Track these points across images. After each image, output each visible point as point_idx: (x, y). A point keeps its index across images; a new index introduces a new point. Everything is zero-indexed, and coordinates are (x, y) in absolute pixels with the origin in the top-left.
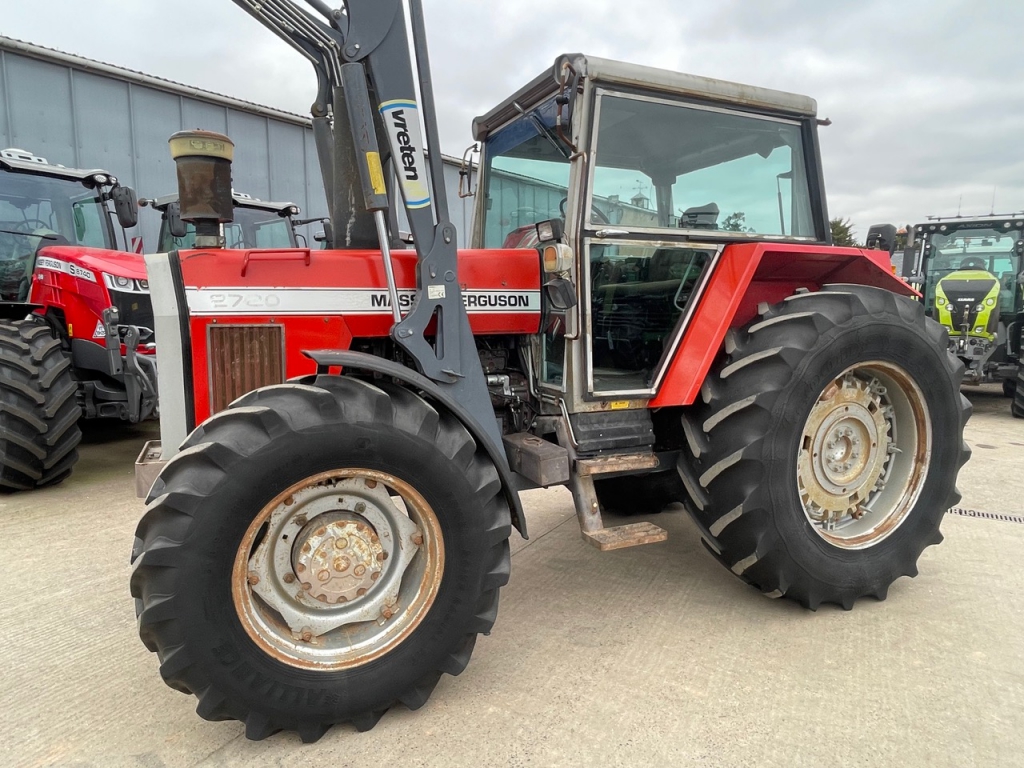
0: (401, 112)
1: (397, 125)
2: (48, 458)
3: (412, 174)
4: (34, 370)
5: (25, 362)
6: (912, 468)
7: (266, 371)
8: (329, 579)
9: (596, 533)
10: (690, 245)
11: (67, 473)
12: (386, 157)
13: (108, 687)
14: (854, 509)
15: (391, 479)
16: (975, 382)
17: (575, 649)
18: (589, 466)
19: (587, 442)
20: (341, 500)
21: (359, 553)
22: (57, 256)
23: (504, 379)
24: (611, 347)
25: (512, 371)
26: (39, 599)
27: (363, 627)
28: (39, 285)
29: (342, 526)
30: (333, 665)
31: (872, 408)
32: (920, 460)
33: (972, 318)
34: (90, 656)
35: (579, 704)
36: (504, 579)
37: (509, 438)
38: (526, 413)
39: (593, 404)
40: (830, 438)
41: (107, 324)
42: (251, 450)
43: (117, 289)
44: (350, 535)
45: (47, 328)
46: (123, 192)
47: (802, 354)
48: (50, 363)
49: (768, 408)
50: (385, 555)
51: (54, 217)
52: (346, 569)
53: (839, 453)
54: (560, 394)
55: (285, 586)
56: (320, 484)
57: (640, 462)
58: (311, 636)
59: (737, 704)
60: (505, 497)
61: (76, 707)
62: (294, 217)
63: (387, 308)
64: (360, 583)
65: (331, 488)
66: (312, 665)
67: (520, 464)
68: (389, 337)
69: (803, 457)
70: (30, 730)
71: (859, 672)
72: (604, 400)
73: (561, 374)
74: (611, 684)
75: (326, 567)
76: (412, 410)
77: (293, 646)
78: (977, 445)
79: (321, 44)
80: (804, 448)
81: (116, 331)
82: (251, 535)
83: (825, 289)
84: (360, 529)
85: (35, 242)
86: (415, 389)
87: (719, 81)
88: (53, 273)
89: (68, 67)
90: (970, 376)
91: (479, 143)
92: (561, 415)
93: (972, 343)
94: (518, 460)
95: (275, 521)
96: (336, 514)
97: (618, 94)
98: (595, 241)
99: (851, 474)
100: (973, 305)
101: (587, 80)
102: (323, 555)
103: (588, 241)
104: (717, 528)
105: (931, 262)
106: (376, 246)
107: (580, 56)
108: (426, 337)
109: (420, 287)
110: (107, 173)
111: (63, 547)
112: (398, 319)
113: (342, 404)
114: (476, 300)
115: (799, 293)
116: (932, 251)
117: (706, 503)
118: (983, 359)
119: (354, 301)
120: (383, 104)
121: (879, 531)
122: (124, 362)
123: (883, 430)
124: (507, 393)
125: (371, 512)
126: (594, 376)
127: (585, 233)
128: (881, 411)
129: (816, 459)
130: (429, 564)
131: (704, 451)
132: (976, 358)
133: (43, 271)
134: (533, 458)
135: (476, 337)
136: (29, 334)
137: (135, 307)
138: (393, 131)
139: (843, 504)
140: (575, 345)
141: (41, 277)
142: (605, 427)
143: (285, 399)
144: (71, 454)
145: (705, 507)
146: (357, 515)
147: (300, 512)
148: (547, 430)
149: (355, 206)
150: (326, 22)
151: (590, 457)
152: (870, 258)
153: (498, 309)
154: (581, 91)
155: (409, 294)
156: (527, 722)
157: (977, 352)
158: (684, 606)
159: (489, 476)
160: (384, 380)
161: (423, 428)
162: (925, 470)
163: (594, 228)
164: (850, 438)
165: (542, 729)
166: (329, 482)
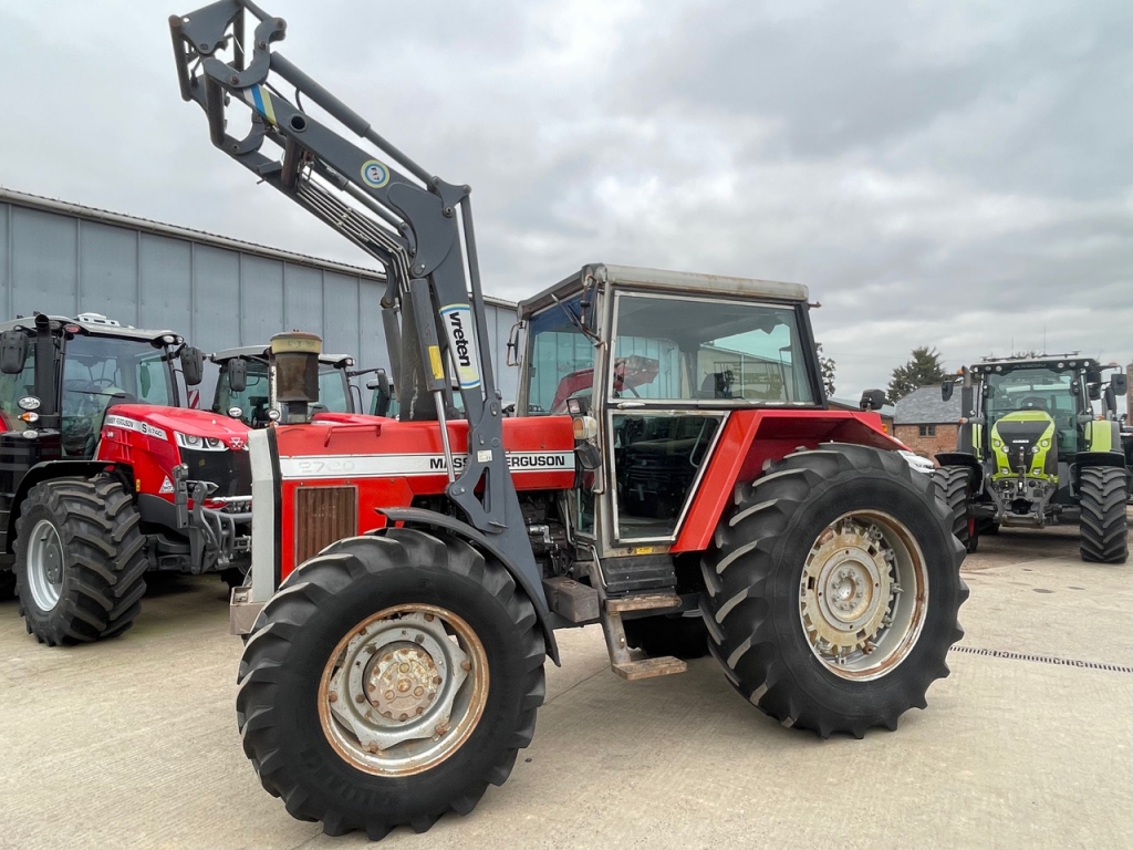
0: (457, 314)
1: (453, 324)
2: (114, 610)
3: (465, 361)
4: (108, 525)
5: (100, 518)
6: (914, 607)
7: (342, 524)
8: (395, 698)
9: (623, 665)
10: (700, 413)
11: (128, 625)
12: (444, 348)
13: (198, 802)
14: (863, 645)
15: (446, 613)
16: (1038, 524)
17: (607, 771)
18: (616, 605)
19: (615, 583)
20: (403, 633)
21: (419, 676)
22: (127, 415)
23: (545, 528)
24: (642, 499)
25: (552, 522)
26: (124, 735)
27: (420, 744)
28: (107, 441)
29: (405, 653)
30: (396, 773)
31: (872, 551)
32: (920, 598)
33: (1028, 460)
34: (178, 780)
35: (605, 813)
36: (539, 701)
37: (548, 582)
38: (564, 559)
39: (620, 550)
40: (834, 579)
41: (177, 480)
42: (339, 589)
43: (187, 446)
44: (411, 660)
45: (119, 484)
46: (190, 352)
47: (796, 505)
48: (122, 517)
49: (769, 552)
50: (440, 681)
51: (118, 374)
52: (407, 690)
53: (845, 593)
54: (591, 542)
55: (357, 706)
56: (385, 618)
57: (661, 600)
58: (377, 749)
59: (742, 812)
60: (540, 630)
61: (174, 817)
62: (349, 369)
63: (443, 469)
64: (419, 703)
65: (397, 621)
66: (380, 772)
67: (557, 604)
68: (444, 495)
69: (807, 596)
70: (139, 833)
71: (855, 788)
72: (630, 547)
73: (593, 524)
74: (634, 797)
75: (392, 687)
76: (464, 556)
77: (363, 756)
78: (1035, 590)
79: (390, 250)
80: (809, 588)
81: (185, 487)
82: (334, 659)
83: (819, 447)
84: (420, 656)
85: (105, 401)
86: (466, 539)
87: (720, 277)
88: (123, 431)
89: (137, 231)
90: (1032, 518)
91: (524, 322)
92: (592, 560)
93: (1032, 485)
94: (556, 601)
95: (351, 648)
96: (400, 644)
97: (633, 294)
98: (617, 412)
99: (857, 612)
100: (1028, 447)
101: (607, 285)
102: (390, 678)
103: (611, 412)
104: (733, 660)
105: (990, 402)
106: (435, 418)
107: (601, 265)
108: (475, 494)
109: (471, 452)
110: (175, 333)
111: (134, 692)
112: (452, 480)
113: (408, 551)
114: (519, 461)
115: (797, 451)
116: (991, 392)
117: (723, 638)
118: (1043, 501)
119: (415, 465)
120: (443, 309)
121: (885, 665)
122: (190, 516)
123: (885, 571)
124: (547, 541)
125: (429, 643)
126: (620, 525)
127: (607, 406)
128: (881, 554)
129: (821, 598)
130: (476, 687)
131: (718, 591)
132: (1036, 500)
133: (112, 429)
134: (567, 597)
135: (517, 492)
136: (104, 490)
137: (202, 463)
138: (450, 329)
139: (851, 640)
140: (603, 499)
141: (111, 434)
142: (631, 570)
143: (364, 547)
144: (135, 606)
145: (722, 642)
146: (417, 644)
147: (370, 642)
148: (582, 574)
149: (418, 386)
150: (395, 231)
151: (619, 597)
152: (860, 420)
153: (539, 468)
154: (603, 293)
155: (462, 457)
156: (559, 826)
157: (1037, 494)
158: (710, 736)
159: (526, 611)
160: (440, 531)
161: (472, 571)
162: (925, 607)
163: (616, 401)
164: (854, 578)
165: (571, 830)
166: (395, 616)
